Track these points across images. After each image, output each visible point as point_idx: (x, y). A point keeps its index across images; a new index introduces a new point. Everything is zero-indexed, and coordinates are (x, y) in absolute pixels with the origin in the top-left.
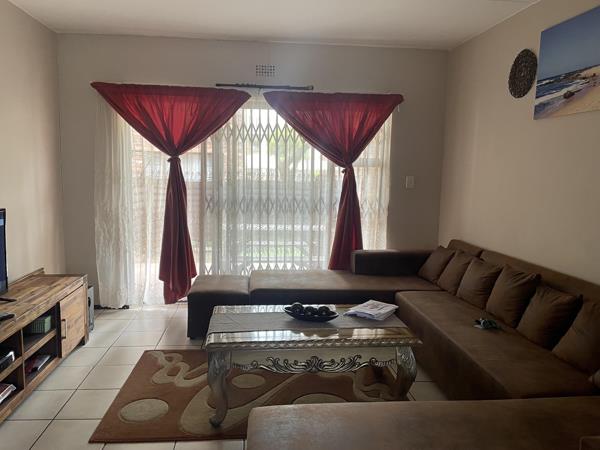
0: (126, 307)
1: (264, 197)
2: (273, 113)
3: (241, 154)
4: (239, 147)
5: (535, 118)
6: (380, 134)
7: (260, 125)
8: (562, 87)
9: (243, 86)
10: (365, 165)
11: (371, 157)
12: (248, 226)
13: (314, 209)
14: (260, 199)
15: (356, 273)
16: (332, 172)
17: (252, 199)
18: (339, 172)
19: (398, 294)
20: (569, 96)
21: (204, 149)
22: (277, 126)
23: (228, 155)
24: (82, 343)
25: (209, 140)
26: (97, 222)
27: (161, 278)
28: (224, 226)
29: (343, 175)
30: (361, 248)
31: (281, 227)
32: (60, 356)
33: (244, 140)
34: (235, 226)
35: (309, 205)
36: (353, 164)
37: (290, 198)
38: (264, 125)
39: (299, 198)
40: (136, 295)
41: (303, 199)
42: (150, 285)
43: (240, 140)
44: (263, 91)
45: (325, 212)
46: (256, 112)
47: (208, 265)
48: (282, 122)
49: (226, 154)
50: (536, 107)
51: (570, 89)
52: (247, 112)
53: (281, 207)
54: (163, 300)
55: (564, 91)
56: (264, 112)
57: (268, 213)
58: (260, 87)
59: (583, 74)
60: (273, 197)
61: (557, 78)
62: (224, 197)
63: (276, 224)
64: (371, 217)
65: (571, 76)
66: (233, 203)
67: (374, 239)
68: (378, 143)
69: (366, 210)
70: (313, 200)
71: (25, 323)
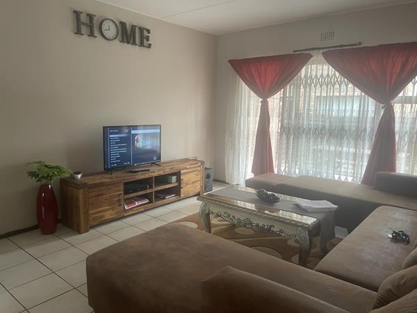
7: (322, 76)
9: (307, 50)
15: (374, 189)
32: (180, 196)
36: (391, 101)
44: (321, 51)
46: (320, 66)
58: (320, 49)
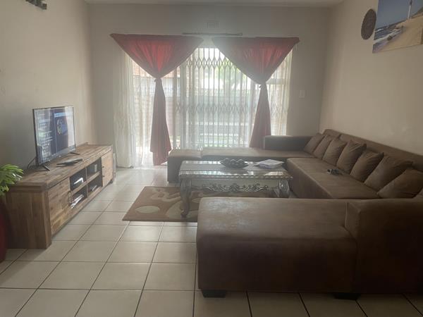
0: (132, 167)
1: (211, 103)
2: (217, 50)
3: (197, 78)
4: (197, 73)
5: (373, 52)
6: (284, 63)
7: (209, 59)
8: (387, 33)
10: (274, 82)
11: (278, 78)
12: (202, 123)
13: (242, 111)
14: (209, 104)
15: (266, 149)
16: (253, 87)
17: (203, 104)
18: (258, 87)
19: (289, 159)
20: (390, 39)
21: (175, 74)
22: (220, 59)
23: (190, 79)
24: (111, 182)
25: (178, 68)
26: (115, 118)
27: (151, 151)
28: (187, 123)
29: (260, 89)
30: (270, 134)
31: (221, 124)
32: (102, 186)
33: (199, 68)
34: (194, 123)
35: (239, 108)
36: (267, 82)
37: (227, 104)
38: (212, 59)
39: (232, 104)
40: (137, 160)
41: (235, 105)
42: (145, 155)
43: (197, 69)
45: (248, 113)
46: (206, 50)
47: (178, 145)
48: (223, 56)
49: (188, 78)
50: (374, 45)
51: (391, 34)
52: (202, 50)
53: (221, 109)
54: (152, 164)
55: (388, 36)
56: (212, 50)
57: (213, 114)
58: (209, 34)
59: (397, 26)
60: (217, 103)
61: (385, 28)
62: (187, 103)
63: (218, 122)
64: (277, 116)
65: (392, 27)
66: (193, 107)
67: (278, 129)
68: (283, 69)
69: (274, 112)
70: (241, 105)
71: (87, 164)
